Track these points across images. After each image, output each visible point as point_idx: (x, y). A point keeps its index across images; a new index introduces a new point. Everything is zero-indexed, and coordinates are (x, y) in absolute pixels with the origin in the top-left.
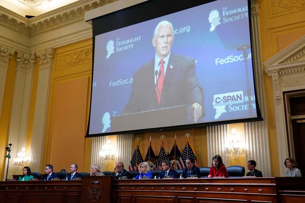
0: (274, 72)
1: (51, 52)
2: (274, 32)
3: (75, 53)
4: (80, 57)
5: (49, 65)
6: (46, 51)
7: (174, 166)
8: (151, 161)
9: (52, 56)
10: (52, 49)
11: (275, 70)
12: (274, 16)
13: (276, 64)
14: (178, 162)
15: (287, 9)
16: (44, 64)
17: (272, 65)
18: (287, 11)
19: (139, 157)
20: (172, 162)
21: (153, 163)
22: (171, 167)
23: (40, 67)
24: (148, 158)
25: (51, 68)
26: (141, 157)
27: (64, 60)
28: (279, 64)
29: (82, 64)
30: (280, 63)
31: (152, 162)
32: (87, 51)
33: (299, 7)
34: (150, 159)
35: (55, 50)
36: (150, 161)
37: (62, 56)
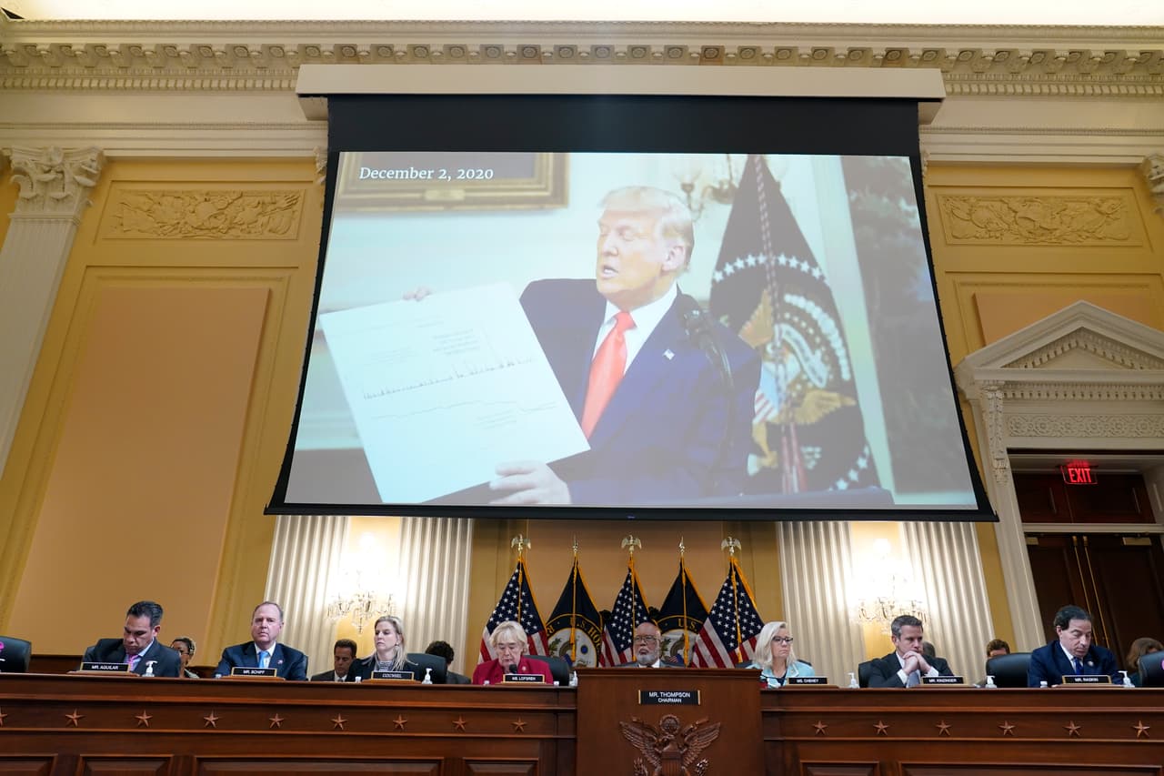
0: (992, 388)
1: (95, 164)
2: (964, 284)
3: (207, 194)
4: (230, 211)
5: (70, 211)
6: (66, 156)
7: (680, 652)
8: (581, 629)
9: (91, 183)
10: (101, 154)
11: (996, 383)
12: (957, 241)
13: (998, 365)
14: (698, 637)
15: (992, 234)
16: (44, 202)
17: (989, 368)
18: (990, 237)
19: (526, 609)
20: (675, 635)
21: (589, 636)
22: (668, 654)
23: (18, 211)
24: (569, 618)
25: (77, 223)
26: (533, 609)
27: (146, 208)
28: (1005, 366)
29: (237, 238)
30: (1009, 365)
31: (586, 632)
32: (268, 199)
33: (1021, 235)
34: (579, 620)
35: (109, 162)
36: (576, 627)
37: (144, 194)
